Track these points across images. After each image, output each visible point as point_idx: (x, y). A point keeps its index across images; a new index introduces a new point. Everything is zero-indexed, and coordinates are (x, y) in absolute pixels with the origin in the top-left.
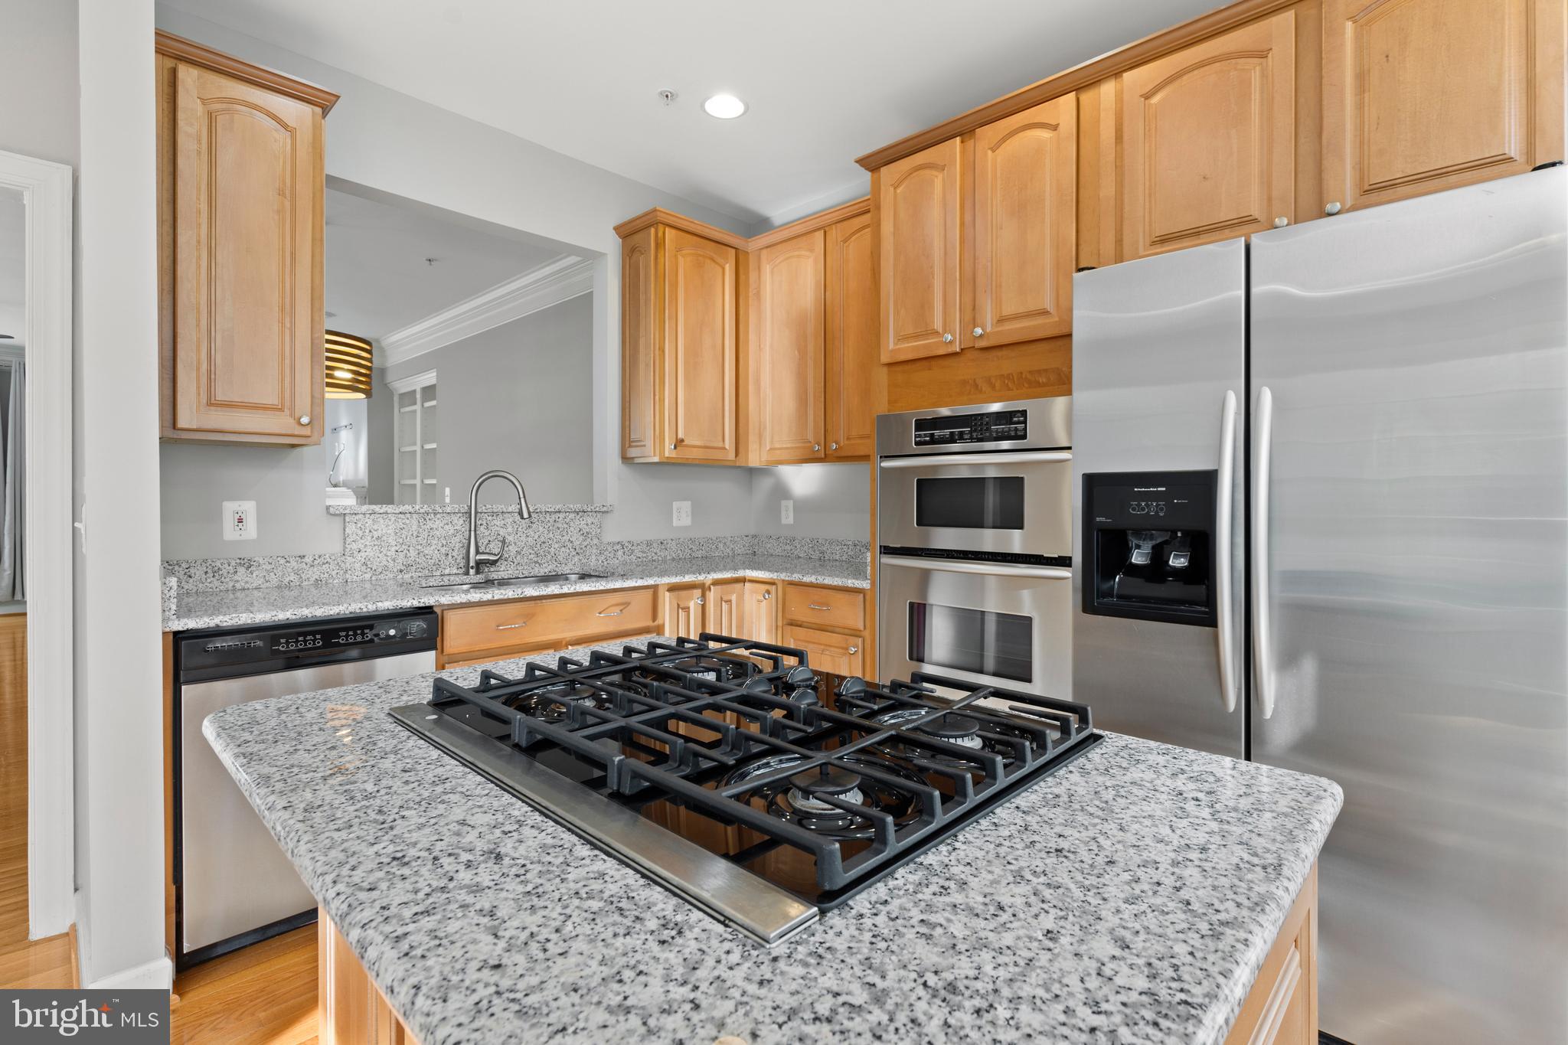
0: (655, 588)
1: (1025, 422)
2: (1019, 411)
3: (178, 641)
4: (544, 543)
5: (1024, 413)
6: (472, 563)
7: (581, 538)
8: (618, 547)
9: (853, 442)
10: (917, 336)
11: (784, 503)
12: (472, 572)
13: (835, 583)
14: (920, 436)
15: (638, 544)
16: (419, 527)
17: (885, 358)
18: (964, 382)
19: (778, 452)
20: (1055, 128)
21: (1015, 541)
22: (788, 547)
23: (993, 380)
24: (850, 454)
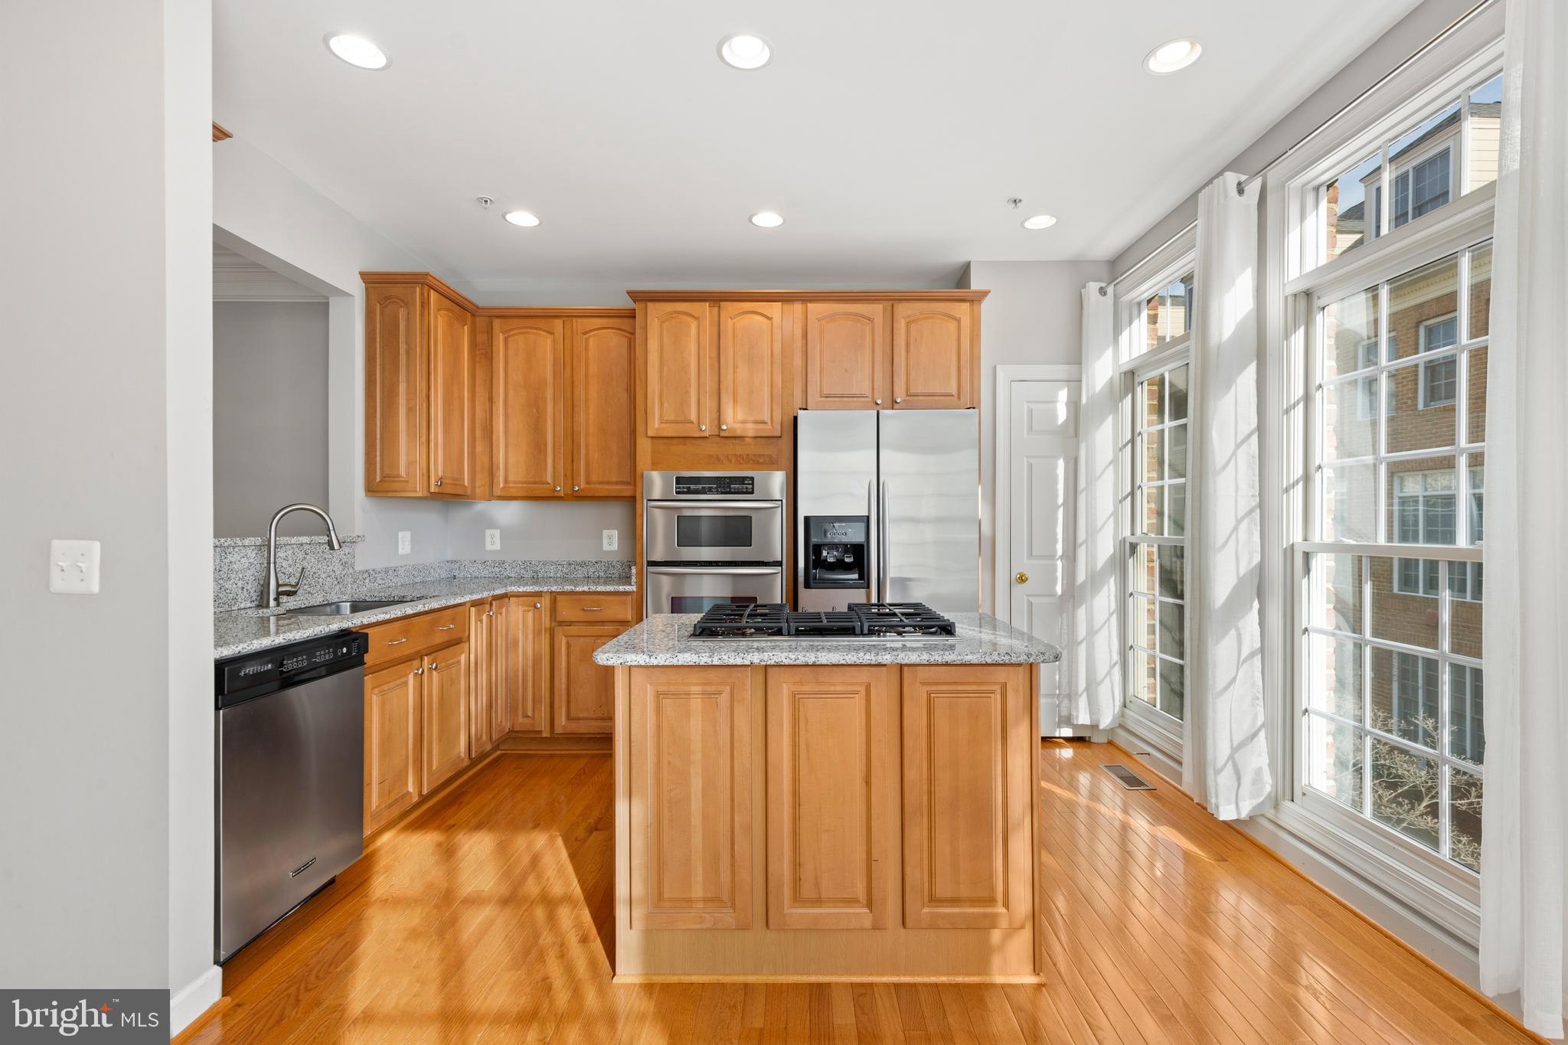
0: (466, 605)
1: (753, 484)
2: (748, 477)
3: (221, 668)
4: (315, 573)
5: (752, 479)
6: (272, 596)
7: (341, 568)
8: (366, 575)
9: (593, 487)
10: (676, 422)
11: (488, 532)
12: (272, 603)
13: (608, 590)
14: (679, 488)
15: (379, 572)
16: (221, 561)
17: (650, 433)
18: (710, 456)
19: (507, 493)
20: (770, 319)
21: (745, 553)
22: (497, 570)
23: (730, 457)
24: (590, 494)
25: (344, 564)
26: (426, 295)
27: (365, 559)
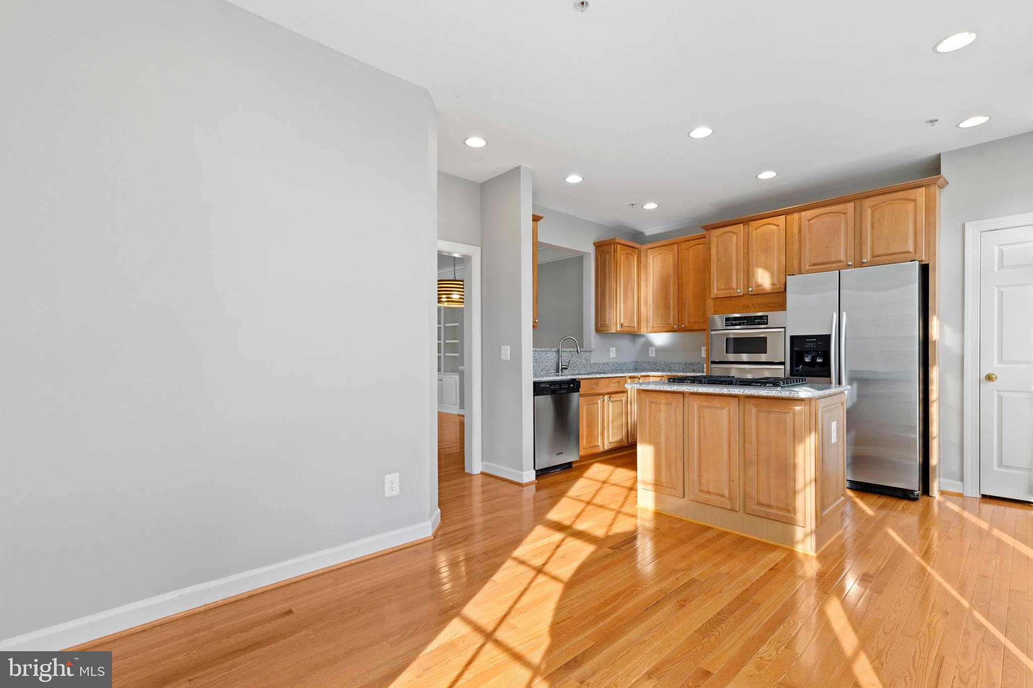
0: (625, 377)
1: (767, 319)
2: (765, 315)
3: (535, 384)
4: (575, 362)
5: (767, 316)
6: (560, 369)
8: (595, 365)
9: (691, 324)
10: (726, 289)
11: (650, 348)
12: (560, 372)
14: (727, 323)
15: (600, 362)
17: (712, 296)
18: (744, 305)
19: (656, 328)
20: (778, 225)
21: (763, 357)
22: (654, 366)
23: (755, 305)
24: (690, 329)
25: (586, 360)
26: (616, 247)
27: (595, 358)
